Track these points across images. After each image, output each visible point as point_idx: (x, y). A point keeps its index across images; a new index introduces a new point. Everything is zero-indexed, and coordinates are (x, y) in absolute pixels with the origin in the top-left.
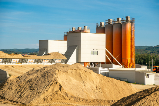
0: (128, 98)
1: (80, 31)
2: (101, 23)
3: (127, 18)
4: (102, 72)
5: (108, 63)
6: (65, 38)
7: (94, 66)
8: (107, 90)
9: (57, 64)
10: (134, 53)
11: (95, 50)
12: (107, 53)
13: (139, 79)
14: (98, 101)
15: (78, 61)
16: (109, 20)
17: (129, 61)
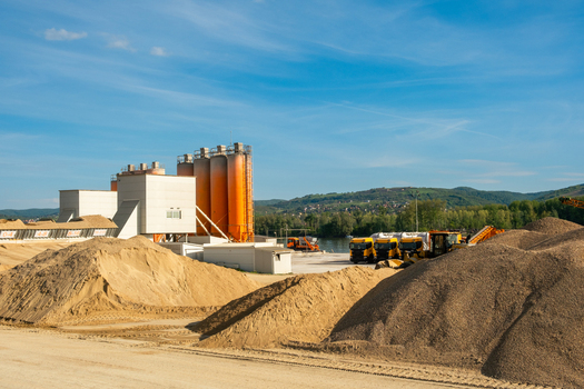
0: (242, 300)
1: (145, 172)
2: (186, 156)
3: (236, 145)
4: (189, 252)
5: (201, 234)
6: (114, 186)
7: (174, 241)
8: (199, 286)
9: (99, 239)
10: (250, 213)
11: (175, 209)
12: (198, 214)
13: (263, 265)
14: (182, 309)
15: (142, 231)
16: (202, 150)
17: (242, 230)
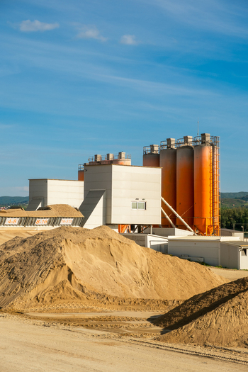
0: (205, 295)
1: (111, 163)
2: (152, 147)
3: (203, 136)
4: (153, 243)
5: (166, 226)
6: (81, 176)
7: (138, 232)
8: (162, 279)
9: (65, 228)
10: (217, 206)
11: (140, 200)
12: (163, 205)
13: (228, 259)
14: (144, 301)
15: (107, 222)
16: (169, 140)
17: (208, 223)
